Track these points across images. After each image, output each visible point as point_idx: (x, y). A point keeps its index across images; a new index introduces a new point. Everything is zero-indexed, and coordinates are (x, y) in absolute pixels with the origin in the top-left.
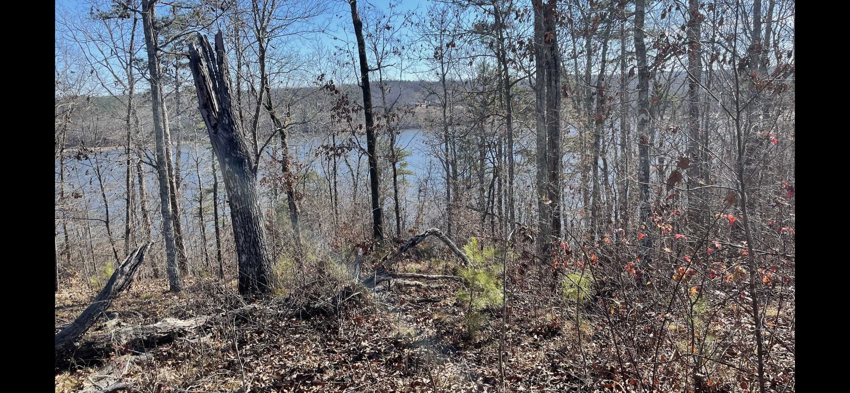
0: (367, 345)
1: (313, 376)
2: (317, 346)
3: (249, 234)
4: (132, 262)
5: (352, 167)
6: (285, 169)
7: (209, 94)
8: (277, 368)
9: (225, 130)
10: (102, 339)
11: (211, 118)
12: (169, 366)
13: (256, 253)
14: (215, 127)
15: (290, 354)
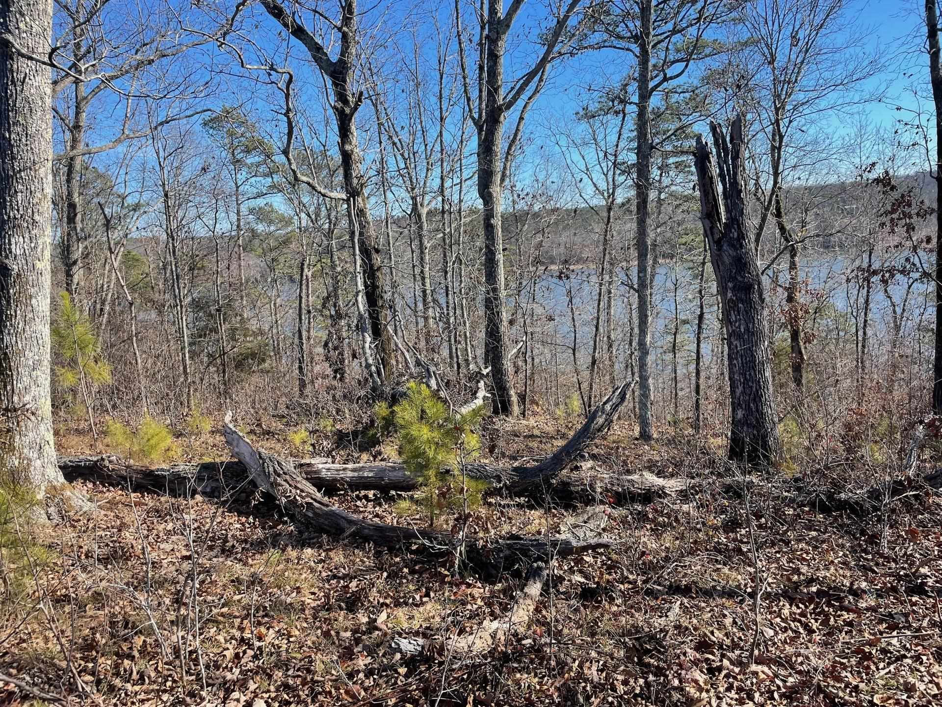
0: (929, 574)
1: (843, 598)
2: (845, 555)
3: (750, 384)
4: (614, 400)
5: (894, 300)
6: (790, 299)
7: (715, 200)
8: (787, 571)
9: (732, 246)
10: (577, 481)
11: (715, 231)
12: (647, 530)
13: (757, 410)
14: (718, 243)
15: (804, 556)
